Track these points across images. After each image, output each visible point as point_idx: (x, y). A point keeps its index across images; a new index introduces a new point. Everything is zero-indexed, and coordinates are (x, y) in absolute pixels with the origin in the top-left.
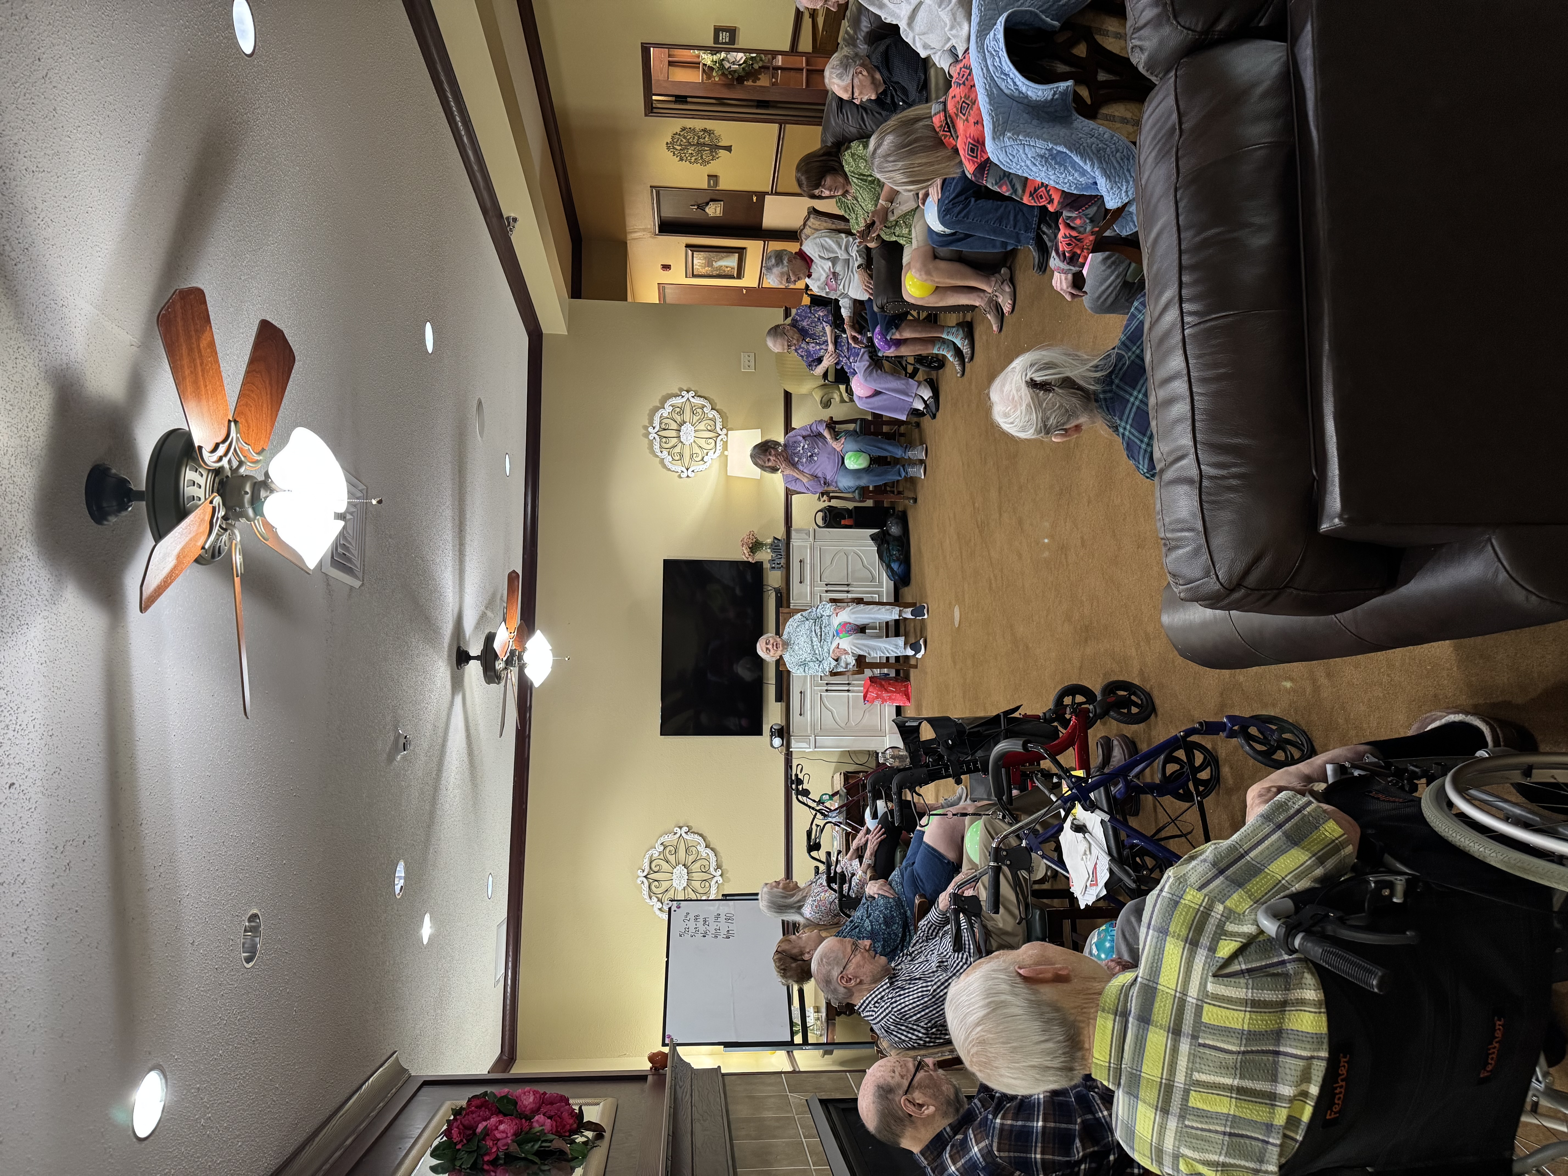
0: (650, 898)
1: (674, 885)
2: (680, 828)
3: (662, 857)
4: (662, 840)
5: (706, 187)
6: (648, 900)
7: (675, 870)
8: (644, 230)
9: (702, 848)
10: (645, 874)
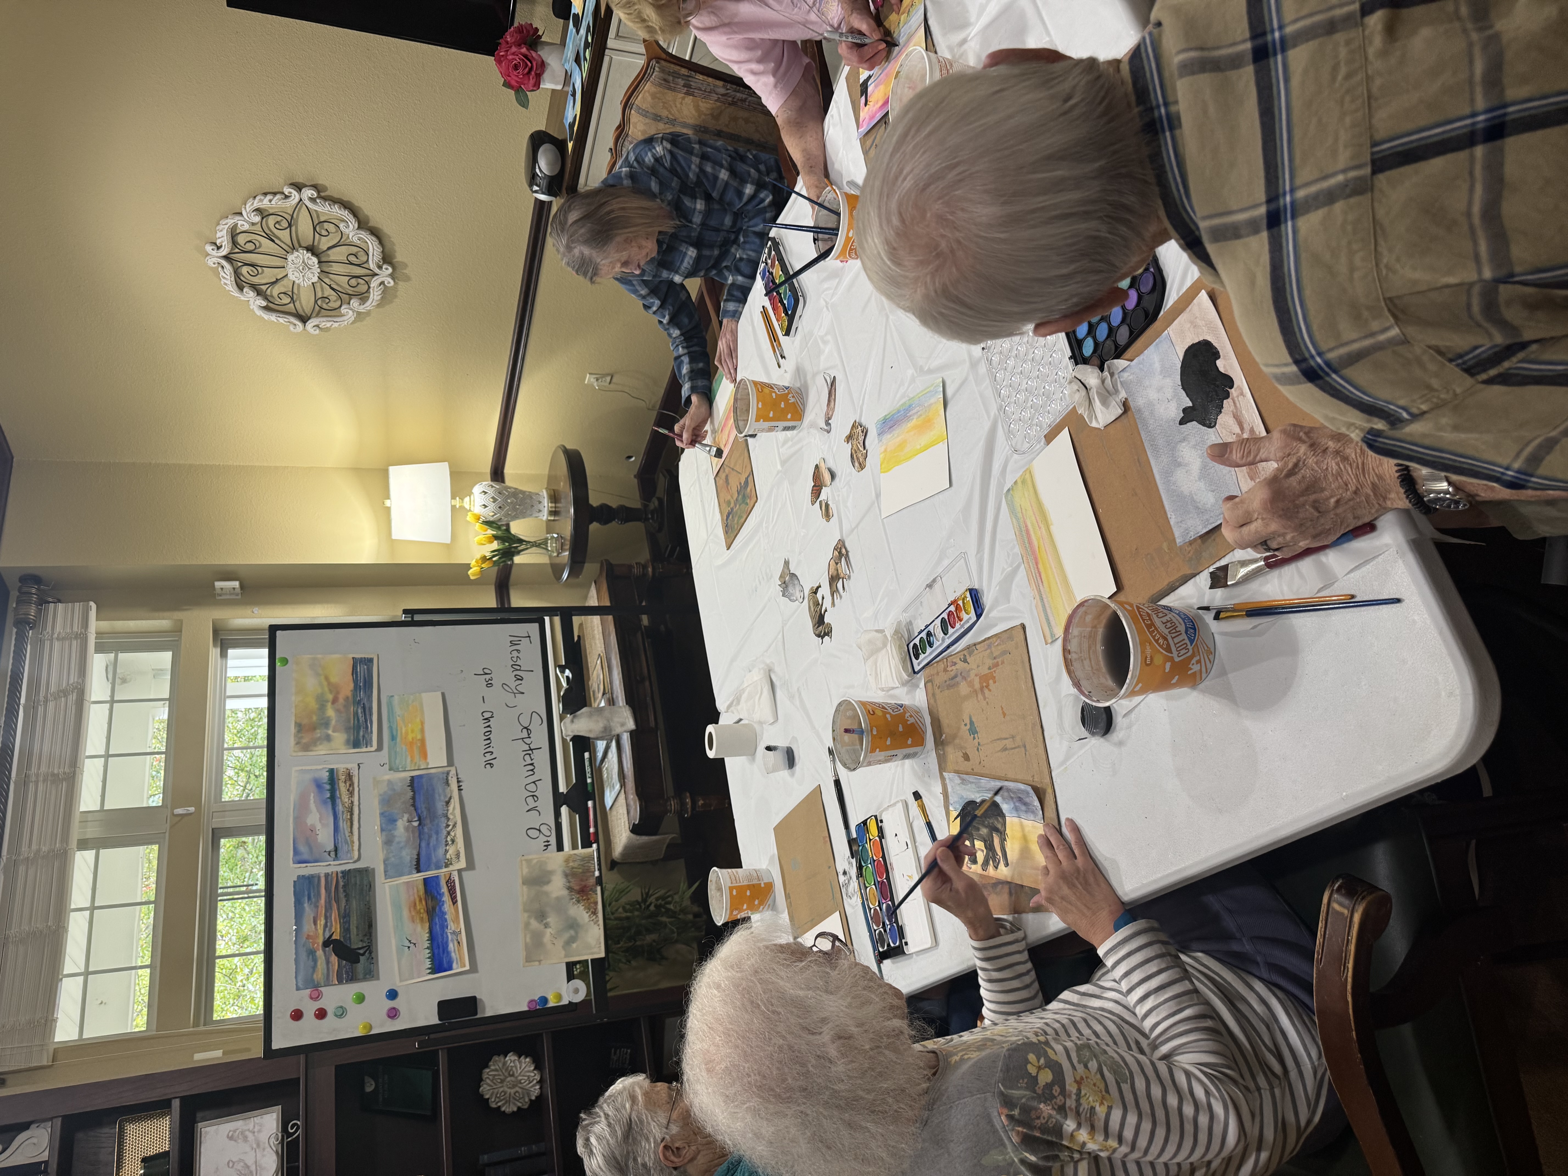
0: (241, 288)
1: (291, 277)
2: (299, 187)
3: (258, 228)
4: (256, 204)
6: (236, 293)
7: (290, 257)
9: (351, 230)
10: (224, 251)
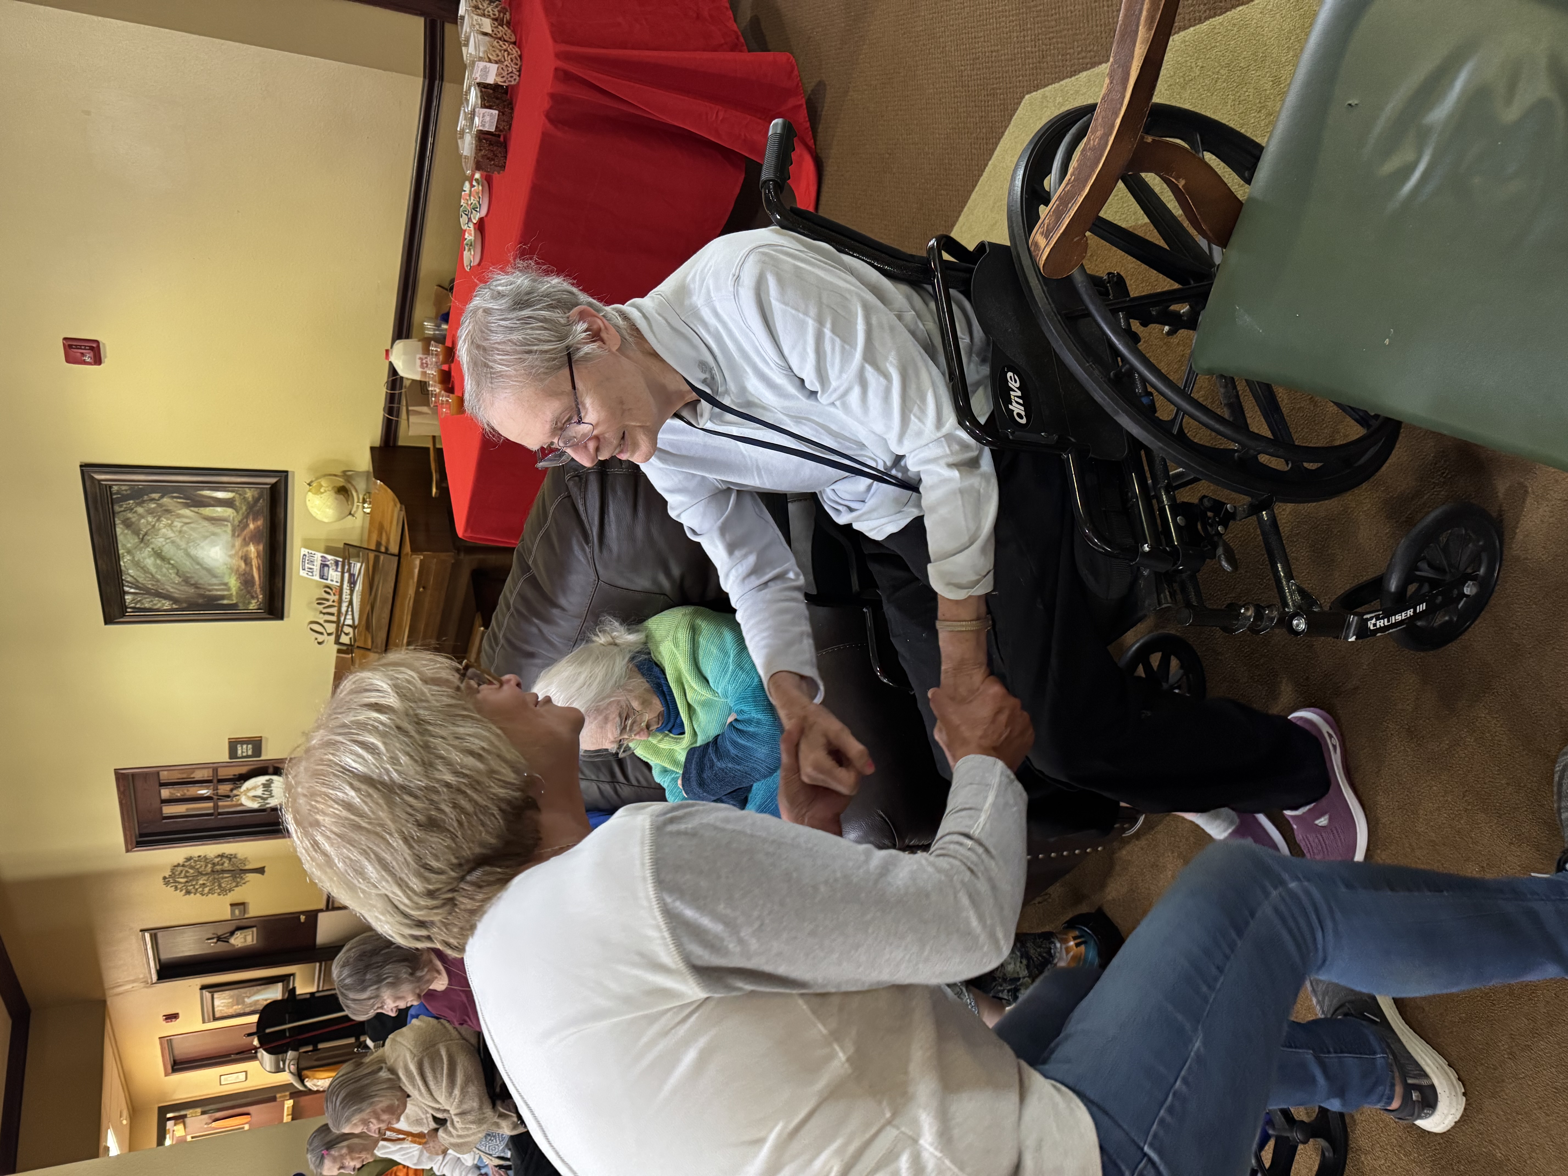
5: (229, 917)
8: (134, 981)
